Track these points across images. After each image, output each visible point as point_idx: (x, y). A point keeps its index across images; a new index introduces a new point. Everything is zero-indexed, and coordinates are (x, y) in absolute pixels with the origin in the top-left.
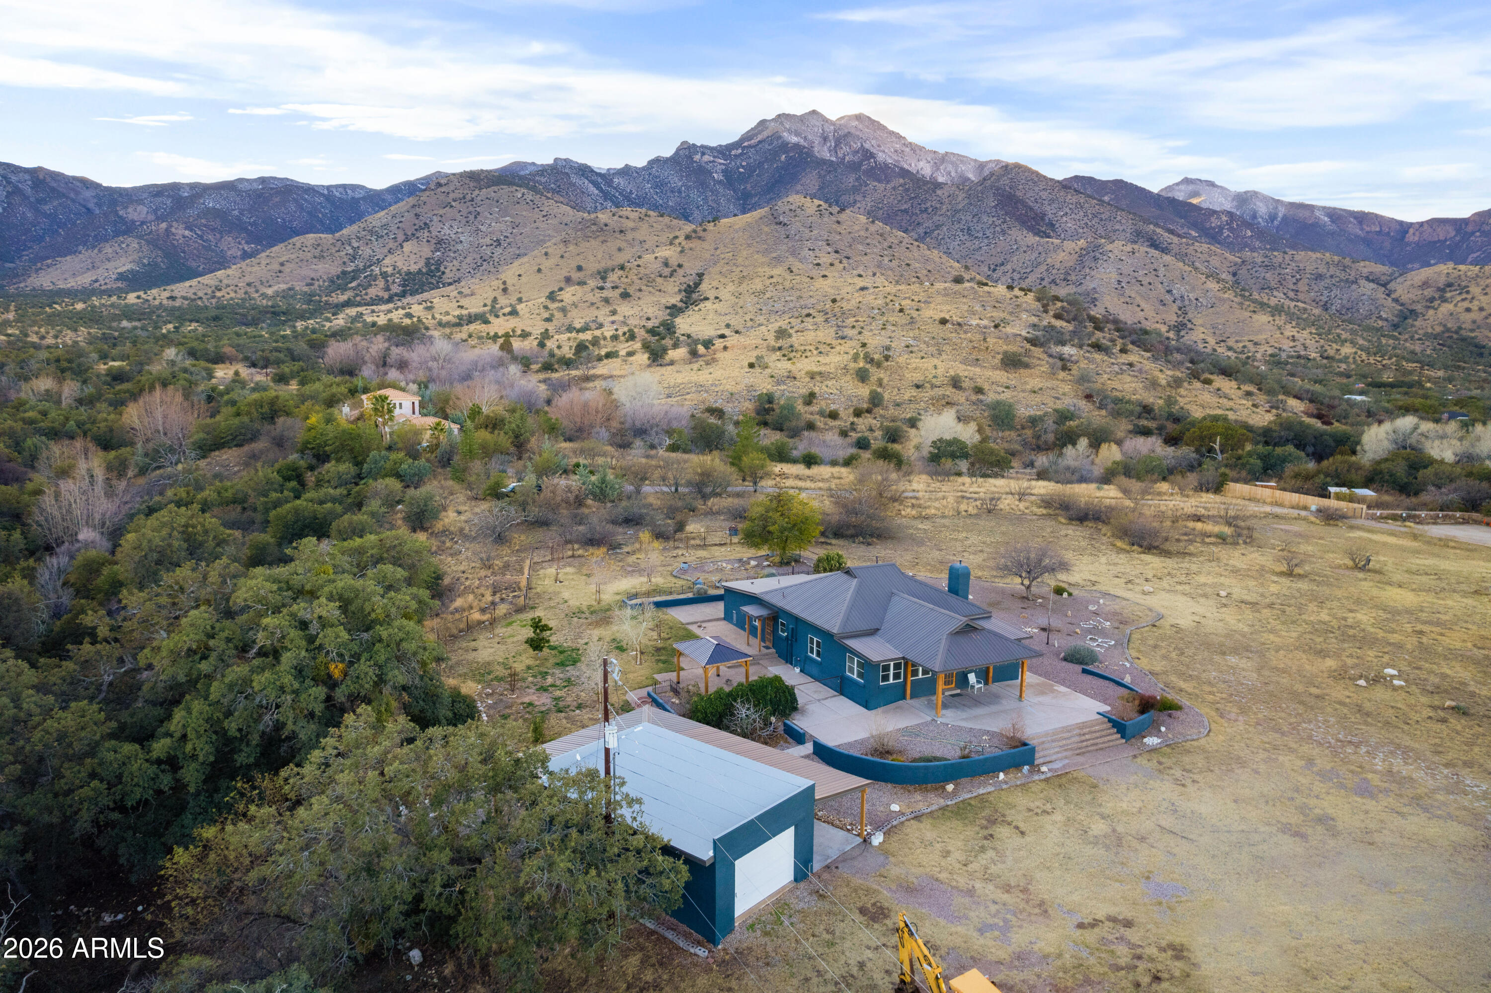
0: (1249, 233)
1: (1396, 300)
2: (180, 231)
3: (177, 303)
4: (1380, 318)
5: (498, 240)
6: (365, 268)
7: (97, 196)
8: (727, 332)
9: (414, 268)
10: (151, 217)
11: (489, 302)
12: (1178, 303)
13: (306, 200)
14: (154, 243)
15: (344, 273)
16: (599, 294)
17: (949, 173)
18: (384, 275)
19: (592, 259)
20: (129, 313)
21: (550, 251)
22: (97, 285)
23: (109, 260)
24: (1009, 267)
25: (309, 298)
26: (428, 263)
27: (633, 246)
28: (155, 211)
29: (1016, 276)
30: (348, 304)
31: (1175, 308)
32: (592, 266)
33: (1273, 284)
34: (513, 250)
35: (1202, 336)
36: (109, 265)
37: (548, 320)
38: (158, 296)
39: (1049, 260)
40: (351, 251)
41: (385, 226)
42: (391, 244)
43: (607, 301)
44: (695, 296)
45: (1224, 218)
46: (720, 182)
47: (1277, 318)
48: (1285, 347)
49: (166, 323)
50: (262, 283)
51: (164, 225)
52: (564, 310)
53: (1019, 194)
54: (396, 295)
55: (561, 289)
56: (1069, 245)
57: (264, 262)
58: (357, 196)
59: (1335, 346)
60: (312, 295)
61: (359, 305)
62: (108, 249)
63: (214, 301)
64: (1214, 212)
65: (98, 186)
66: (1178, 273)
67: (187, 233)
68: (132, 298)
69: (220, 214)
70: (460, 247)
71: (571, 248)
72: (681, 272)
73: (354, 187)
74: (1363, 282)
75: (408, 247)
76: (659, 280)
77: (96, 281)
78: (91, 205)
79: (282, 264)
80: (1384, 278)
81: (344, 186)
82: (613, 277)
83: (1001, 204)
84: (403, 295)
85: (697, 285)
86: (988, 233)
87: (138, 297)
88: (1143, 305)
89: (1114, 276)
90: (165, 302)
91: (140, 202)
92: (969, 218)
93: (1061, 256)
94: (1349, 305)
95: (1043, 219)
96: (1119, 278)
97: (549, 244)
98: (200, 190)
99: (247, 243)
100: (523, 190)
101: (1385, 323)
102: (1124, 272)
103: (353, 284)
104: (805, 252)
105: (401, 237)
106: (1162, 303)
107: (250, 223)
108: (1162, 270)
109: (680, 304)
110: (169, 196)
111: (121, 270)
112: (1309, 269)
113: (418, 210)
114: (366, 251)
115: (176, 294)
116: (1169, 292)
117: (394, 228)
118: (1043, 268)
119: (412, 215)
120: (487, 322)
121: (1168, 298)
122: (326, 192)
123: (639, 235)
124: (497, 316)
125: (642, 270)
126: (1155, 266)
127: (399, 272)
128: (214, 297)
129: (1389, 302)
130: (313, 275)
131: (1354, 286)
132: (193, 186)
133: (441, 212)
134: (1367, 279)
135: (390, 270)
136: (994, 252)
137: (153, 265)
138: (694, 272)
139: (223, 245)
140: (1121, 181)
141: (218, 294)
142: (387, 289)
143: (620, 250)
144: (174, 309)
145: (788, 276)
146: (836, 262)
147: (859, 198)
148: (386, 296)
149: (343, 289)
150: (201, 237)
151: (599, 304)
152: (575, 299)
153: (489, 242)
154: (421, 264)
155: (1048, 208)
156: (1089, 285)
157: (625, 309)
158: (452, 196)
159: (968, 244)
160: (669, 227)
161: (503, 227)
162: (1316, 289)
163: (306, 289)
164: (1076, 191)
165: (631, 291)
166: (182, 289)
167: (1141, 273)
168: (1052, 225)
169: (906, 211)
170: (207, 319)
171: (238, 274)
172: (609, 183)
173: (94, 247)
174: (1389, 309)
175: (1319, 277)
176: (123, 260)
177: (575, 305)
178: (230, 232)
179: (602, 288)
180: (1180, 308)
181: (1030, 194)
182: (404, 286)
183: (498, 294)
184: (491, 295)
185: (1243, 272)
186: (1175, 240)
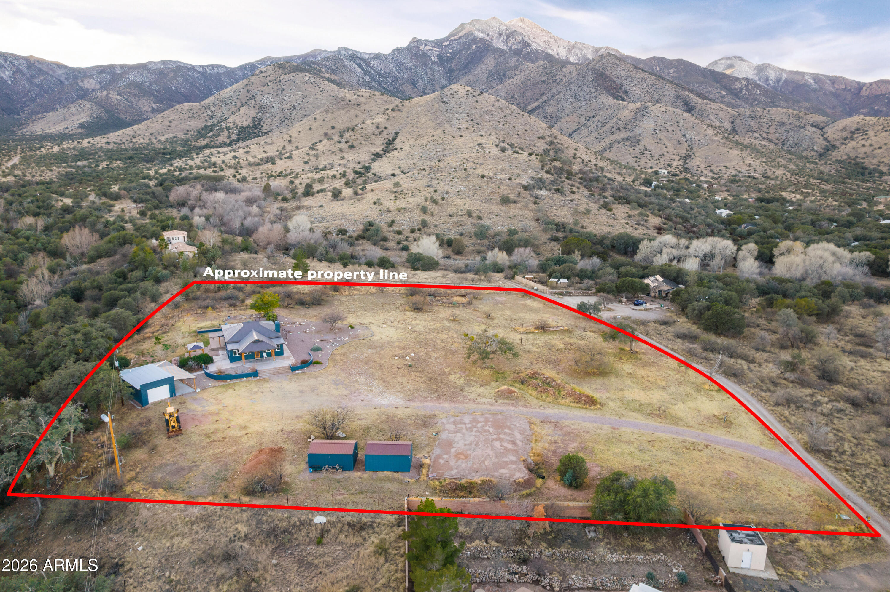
0: (758, 92)
1: (826, 139)
2: (115, 97)
3: (110, 147)
4: (813, 150)
5: (294, 106)
6: (218, 123)
7: (66, 73)
8: (397, 172)
9: (245, 124)
10: (98, 87)
11: (280, 149)
12: (689, 142)
13: (189, 75)
14: (99, 104)
15: (206, 126)
16: (338, 146)
17: (577, 55)
18: (228, 128)
19: (341, 122)
20: (83, 155)
21: (317, 117)
22: (67, 131)
23: (73, 115)
24: (596, 119)
25: (185, 143)
26: (253, 121)
27: (364, 114)
28: (100, 83)
29: (600, 124)
30: (206, 146)
31: (686, 145)
32: (340, 126)
33: (754, 129)
34: (302, 112)
35: (698, 163)
36: (74, 118)
37: (306, 163)
38: (100, 141)
39: (619, 115)
40: (210, 113)
41: (230, 97)
42: (233, 109)
43: (341, 150)
44: (391, 146)
45: (744, 83)
46: (435, 62)
47: (744, 152)
48: (743, 171)
49: (102, 161)
50: (159, 133)
51: (105, 93)
52: (317, 156)
53: (607, 72)
54: (234, 141)
55: (320, 141)
56: (632, 106)
57: (160, 121)
58: (220, 71)
59: (773, 170)
60: (187, 140)
61: (213, 147)
62: (73, 108)
63: (131, 145)
64: (738, 79)
65: (65, 67)
66: (690, 124)
67: (119, 97)
68: (85, 143)
69: (138, 85)
70: (272, 110)
71: (330, 115)
72: (386, 131)
73: (218, 66)
74: (809, 127)
75: (243, 110)
76: (373, 137)
77: (67, 128)
78: (63, 79)
79: (170, 122)
80: (822, 124)
81: (212, 66)
82: (347, 135)
83: (595, 80)
84: (238, 140)
85: (394, 139)
86: (586, 98)
87: (89, 142)
88: (667, 144)
89: (652, 126)
90: (104, 145)
91: (91, 76)
92: (576, 88)
93: (626, 113)
94: (797, 142)
95: (621, 88)
96: (655, 127)
97: (317, 112)
98: (127, 69)
99: (154, 103)
100: (309, 75)
101: (815, 154)
102: (659, 123)
103: (210, 134)
104: (455, 121)
105: (239, 104)
106: (679, 142)
107: (156, 91)
108: (681, 123)
109: (381, 152)
110: (107, 73)
111: (81, 121)
112: (778, 119)
113: (249, 88)
114: (219, 113)
115: (110, 140)
116: (684, 136)
117: (235, 99)
118: (615, 120)
119: (245, 90)
120: (274, 163)
121: (683, 139)
122: (201, 70)
123: (368, 107)
124: (281, 159)
125: (364, 131)
126: (678, 120)
127: (237, 127)
128: (131, 142)
129: (821, 141)
130: (188, 128)
131: (802, 130)
132: (122, 66)
133: (262, 88)
134: (812, 125)
135: (231, 125)
136: (589, 109)
137: (99, 118)
138: (393, 132)
139: (140, 105)
140: (682, 60)
141: (134, 140)
142: (229, 137)
143: (357, 116)
144: (108, 151)
145: (442, 136)
146: (470, 128)
147: (517, 73)
148: (228, 141)
149: (204, 137)
150: (127, 100)
151: (337, 152)
152: (325, 148)
153: (289, 107)
154: (250, 121)
155: (624, 82)
156: (637, 131)
157: (350, 155)
158: (268, 78)
159: (575, 104)
160: (386, 102)
161: (297, 97)
162: (780, 131)
163: (183, 137)
164: (643, 70)
165: (355, 145)
166: (114, 136)
167: (669, 124)
168: (626, 92)
169: (544, 82)
170: (126, 159)
171: (145, 128)
172: (368, 65)
173: (65, 107)
174: (820, 144)
175: (783, 124)
176: (82, 114)
177: (323, 153)
178: (144, 96)
179: (340, 142)
180: (689, 146)
181: (615, 73)
182: (239, 135)
183: (286, 143)
184: (282, 144)
185: (738, 121)
186: (700, 101)
